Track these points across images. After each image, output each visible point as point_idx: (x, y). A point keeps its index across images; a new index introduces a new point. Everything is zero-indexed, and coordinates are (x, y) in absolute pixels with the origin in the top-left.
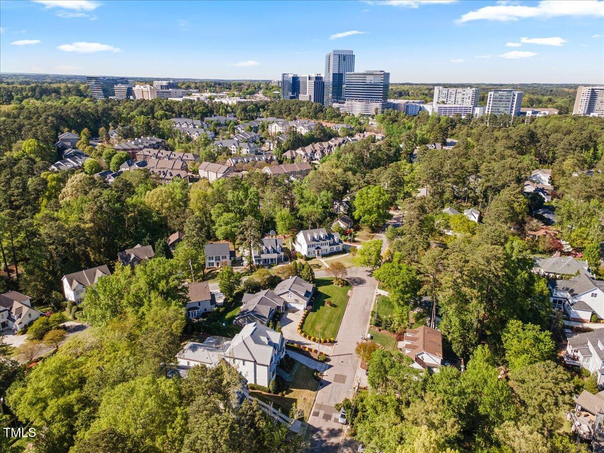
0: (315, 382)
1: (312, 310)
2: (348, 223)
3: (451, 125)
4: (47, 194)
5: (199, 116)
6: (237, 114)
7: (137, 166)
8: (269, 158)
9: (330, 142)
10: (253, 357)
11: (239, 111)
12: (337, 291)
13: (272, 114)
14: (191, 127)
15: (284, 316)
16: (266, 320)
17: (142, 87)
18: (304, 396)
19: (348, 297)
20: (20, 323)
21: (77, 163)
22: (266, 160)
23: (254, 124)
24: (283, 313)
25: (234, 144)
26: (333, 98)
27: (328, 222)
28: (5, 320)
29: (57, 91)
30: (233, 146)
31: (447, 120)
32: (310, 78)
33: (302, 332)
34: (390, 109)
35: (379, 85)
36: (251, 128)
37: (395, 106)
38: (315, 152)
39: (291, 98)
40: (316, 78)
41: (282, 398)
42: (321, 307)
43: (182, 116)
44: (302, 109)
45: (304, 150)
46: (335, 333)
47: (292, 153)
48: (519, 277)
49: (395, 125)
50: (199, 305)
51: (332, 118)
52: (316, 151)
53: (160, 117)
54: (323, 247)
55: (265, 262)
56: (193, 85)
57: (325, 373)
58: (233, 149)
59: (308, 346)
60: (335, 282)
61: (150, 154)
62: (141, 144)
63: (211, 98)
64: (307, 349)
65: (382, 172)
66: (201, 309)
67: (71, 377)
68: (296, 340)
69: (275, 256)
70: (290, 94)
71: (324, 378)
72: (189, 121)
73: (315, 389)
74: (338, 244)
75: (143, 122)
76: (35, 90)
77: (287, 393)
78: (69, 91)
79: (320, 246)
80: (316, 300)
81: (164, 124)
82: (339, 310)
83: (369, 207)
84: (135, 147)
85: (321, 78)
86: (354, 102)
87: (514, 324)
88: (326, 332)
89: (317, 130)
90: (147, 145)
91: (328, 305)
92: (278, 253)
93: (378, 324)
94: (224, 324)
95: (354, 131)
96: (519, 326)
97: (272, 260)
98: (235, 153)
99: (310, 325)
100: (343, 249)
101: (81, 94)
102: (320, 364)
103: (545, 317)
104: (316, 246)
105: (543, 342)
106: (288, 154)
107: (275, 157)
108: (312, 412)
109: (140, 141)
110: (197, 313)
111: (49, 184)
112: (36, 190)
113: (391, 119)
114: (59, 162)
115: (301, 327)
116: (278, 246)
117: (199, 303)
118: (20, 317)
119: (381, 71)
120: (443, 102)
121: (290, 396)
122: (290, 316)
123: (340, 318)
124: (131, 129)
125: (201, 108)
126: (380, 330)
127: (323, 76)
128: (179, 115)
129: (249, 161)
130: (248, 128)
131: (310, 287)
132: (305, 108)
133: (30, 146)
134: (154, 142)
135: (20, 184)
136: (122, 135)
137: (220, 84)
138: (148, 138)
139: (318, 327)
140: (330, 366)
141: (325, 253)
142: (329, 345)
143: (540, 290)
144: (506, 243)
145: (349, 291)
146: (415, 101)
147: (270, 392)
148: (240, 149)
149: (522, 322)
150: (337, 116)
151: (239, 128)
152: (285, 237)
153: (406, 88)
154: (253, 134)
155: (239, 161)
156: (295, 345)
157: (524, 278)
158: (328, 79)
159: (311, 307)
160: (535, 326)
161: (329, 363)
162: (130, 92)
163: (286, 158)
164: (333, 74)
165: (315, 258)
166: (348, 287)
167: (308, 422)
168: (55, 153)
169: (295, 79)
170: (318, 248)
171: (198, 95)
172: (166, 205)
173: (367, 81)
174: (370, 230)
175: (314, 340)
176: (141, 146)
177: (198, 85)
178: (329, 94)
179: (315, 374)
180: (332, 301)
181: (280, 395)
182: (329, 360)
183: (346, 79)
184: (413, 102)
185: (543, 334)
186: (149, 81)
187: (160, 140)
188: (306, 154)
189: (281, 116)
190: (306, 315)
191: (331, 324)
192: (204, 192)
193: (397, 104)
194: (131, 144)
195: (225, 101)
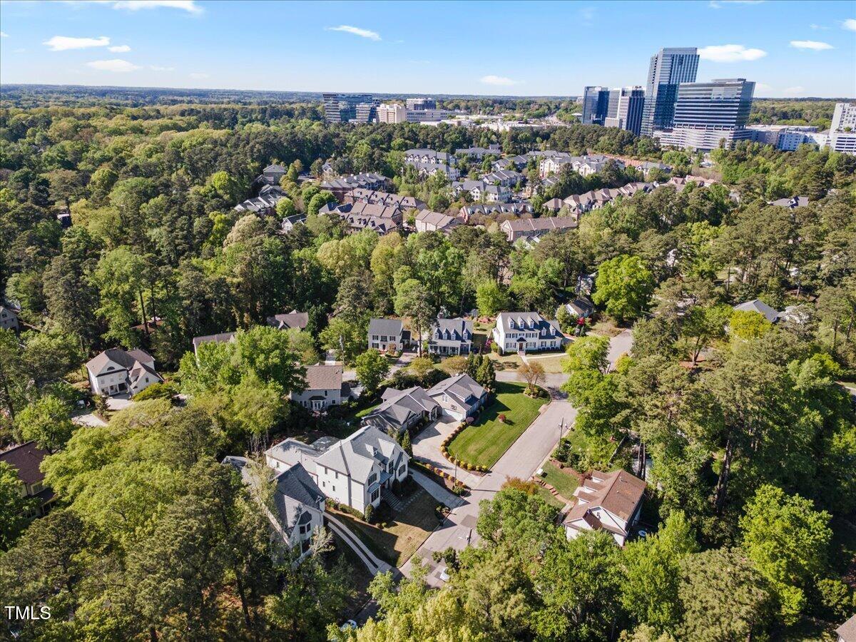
0: (435, 519)
1: (473, 424)
2: (584, 309)
3: (847, 168)
4: (211, 239)
5: (449, 147)
6: (503, 145)
7: (339, 211)
8: (521, 209)
9: (622, 189)
10: (347, 469)
11: (506, 141)
12: (523, 403)
13: (554, 146)
14: (433, 161)
15: (432, 426)
16: (399, 427)
17: (388, 106)
18: (410, 535)
19: (539, 414)
20: (136, 387)
21: (269, 202)
22: (517, 211)
23: (522, 159)
24: (432, 422)
25: (479, 188)
26: (654, 123)
27: (550, 304)
28: (124, 381)
29: (290, 114)
30: (477, 190)
31: (840, 159)
32: (624, 93)
33: (446, 450)
34: (747, 141)
35: (733, 102)
36: (514, 165)
37: (759, 137)
38: (593, 204)
39: (594, 122)
40: (633, 92)
41: (380, 531)
42: (489, 421)
43: (429, 146)
44: (601, 139)
45: (577, 200)
46: (494, 460)
47: (556, 203)
48: (803, 420)
49: (742, 166)
50: (326, 394)
51: (645, 153)
52: (596, 201)
53: (397, 147)
54: (529, 340)
55: (445, 350)
56: (463, 105)
57: (454, 511)
58: (476, 194)
59: (444, 471)
60: (527, 390)
61: (362, 197)
62: (356, 182)
63: (478, 123)
64: (442, 474)
65: (651, 236)
66: (328, 401)
67: (106, 452)
68: (433, 460)
69: (457, 344)
70: (594, 117)
71: (451, 517)
72: (432, 153)
73: (431, 528)
74: (553, 337)
75: (365, 154)
76: (265, 112)
77: (387, 526)
78: (303, 113)
79: (524, 337)
80: (483, 411)
81: (392, 157)
82: (514, 430)
83: (614, 287)
84: (347, 186)
85: (642, 93)
86: (687, 129)
87: (768, 492)
88: (480, 456)
89: (607, 171)
90: (363, 183)
91: (500, 421)
92: (463, 341)
93: (562, 458)
94: (348, 424)
95: (671, 174)
96: (775, 496)
97: (453, 349)
98: (478, 199)
99: (462, 442)
100: (561, 346)
101: (316, 116)
102: (452, 497)
103: (847, 491)
104: (519, 337)
105: (809, 528)
106: (551, 205)
107: (529, 208)
108: (412, 558)
109: (355, 178)
110: (321, 404)
111: (215, 227)
112: (200, 232)
113: (737, 157)
114: (248, 201)
115: (447, 444)
116: (464, 332)
117: (326, 392)
118: (136, 380)
119: (739, 80)
120: (849, 130)
121: (392, 530)
122: (440, 427)
123: (512, 441)
124: (350, 163)
125: (454, 136)
126: (562, 467)
127: (644, 89)
128: (424, 146)
129: (490, 212)
130: (510, 164)
131: (479, 391)
132: (606, 137)
133: (219, 179)
134: (374, 181)
135: (185, 224)
136: (337, 169)
137: (501, 103)
138: (368, 175)
139: (472, 449)
140: (466, 503)
141: (532, 348)
142: (477, 475)
143: (842, 445)
144: (791, 361)
145: (544, 406)
146: (801, 127)
147: (364, 519)
148: (486, 195)
149: (783, 490)
150: (655, 150)
151: (497, 165)
152: (489, 320)
153: (797, 106)
154: (514, 173)
155: (477, 210)
156: (428, 466)
157: (813, 423)
158: (651, 94)
159: (472, 419)
160: (805, 502)
161: (466, 499)
162: (373, 114)
163: (547, 210)
164: (660, 87)
165: (516, 353)
166: (544, 400)
167: (400, 570)
168: (249, 190)
169: (604, 95)
170: (522, 339)
171: (463, 118)
172: (341, 263)
173: (712, 96)
174: (616, 323)
175: (458, 464)
176: (355, 185)
177: (469, 104)
178: (649, 117)
179: (438, 509)
180: (508, 415)
181: (376, 526)
182: (468, 494)
183: (680, 94)
184: (797, 130)
185: (816, 515)
186: (401, 99)
187: (382, 178)
188: (579, 206)
189: (566, 149)
190: (461, 429)
191: (494, 447)
192: (389, 248)
193: (763, 133)
194: (343, 181)
195: (493, 127)
